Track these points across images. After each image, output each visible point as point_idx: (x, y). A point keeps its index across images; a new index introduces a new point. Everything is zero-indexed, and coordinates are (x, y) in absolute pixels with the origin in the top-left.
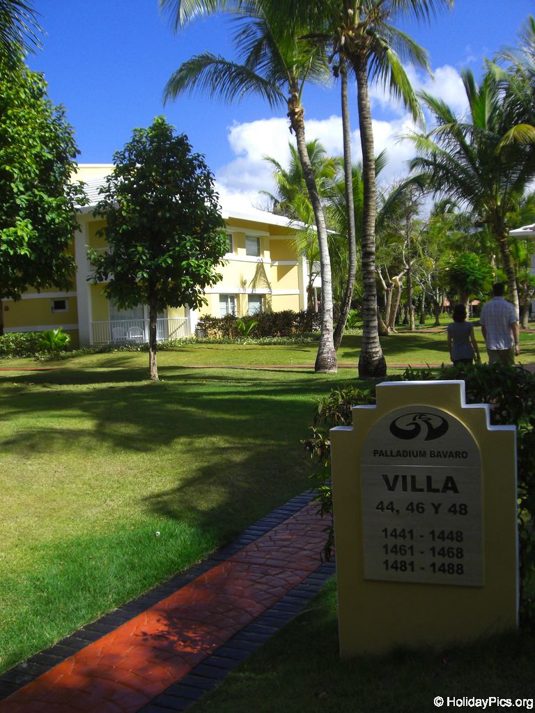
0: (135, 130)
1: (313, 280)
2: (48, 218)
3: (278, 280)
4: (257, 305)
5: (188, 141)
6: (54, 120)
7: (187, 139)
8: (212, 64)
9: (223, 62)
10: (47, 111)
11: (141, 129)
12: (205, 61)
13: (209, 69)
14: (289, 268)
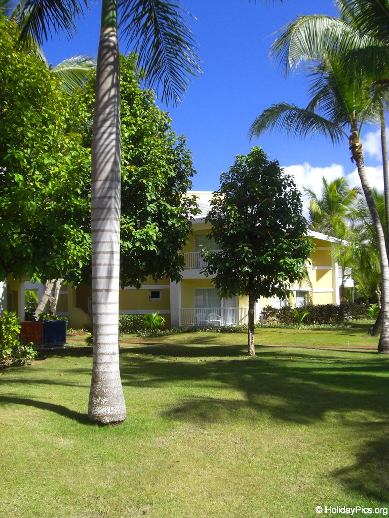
0: (237, 157)
1: (345, 281)
2: (170, 223)
3: (317, 281)
4: (302, 299)
5: (279, 166)
6: (177, 147)
7: (278, 164)
8: (287, 111)
9: (296, 109)
10: (172, 140)
11: (242, 156)
12: (282, 107)
13: (286, 114)
14: (325, 272)
